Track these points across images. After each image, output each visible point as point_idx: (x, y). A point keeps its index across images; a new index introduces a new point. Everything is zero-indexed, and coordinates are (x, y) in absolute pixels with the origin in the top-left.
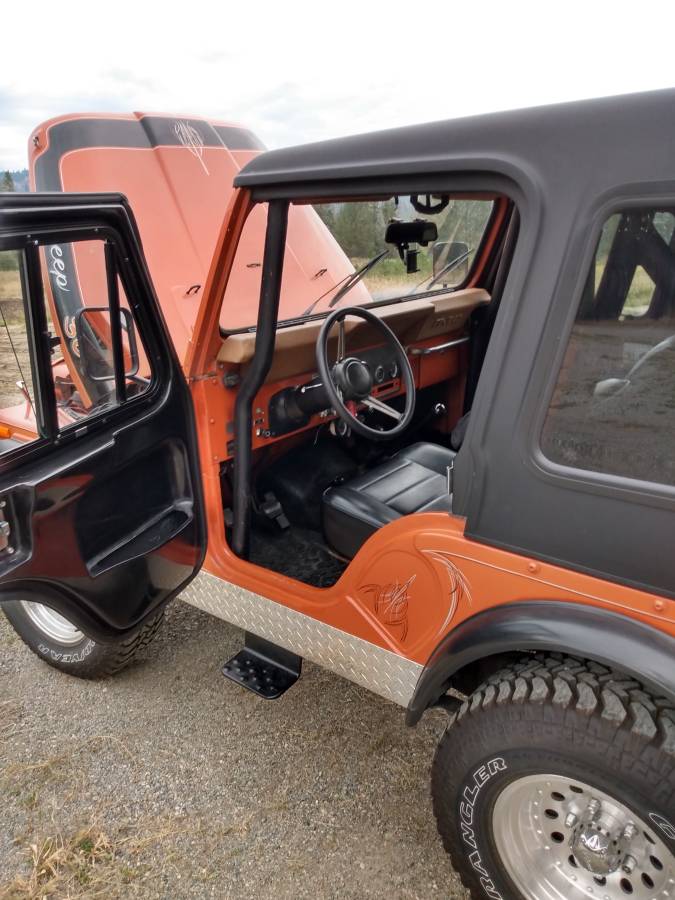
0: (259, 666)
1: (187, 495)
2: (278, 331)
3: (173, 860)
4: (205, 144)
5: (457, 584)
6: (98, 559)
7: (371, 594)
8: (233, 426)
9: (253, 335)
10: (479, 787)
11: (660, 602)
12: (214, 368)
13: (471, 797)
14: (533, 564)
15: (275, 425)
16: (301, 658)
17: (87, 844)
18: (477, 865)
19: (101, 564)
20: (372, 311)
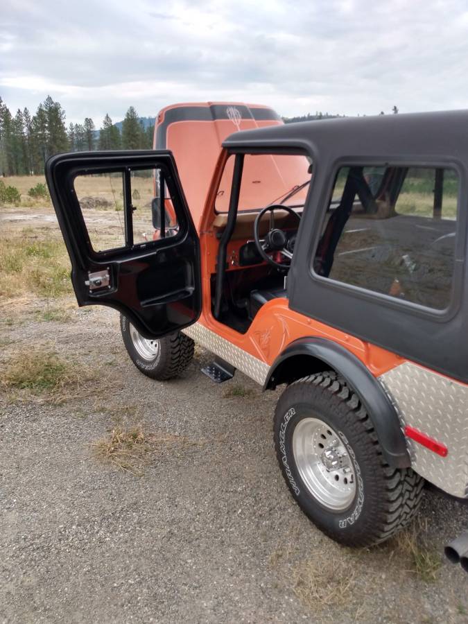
0: (217, 370)
1: (192, 285)
2: (238, 215)
3: (168, 449)
4: (243, 118)
5: (285, 330)
6: (147, 301)
7: (258, 336)
8: (218, 258)
9: (227, 215)
10: (286, 423)
11: (347, 336)
12: (212, 229)
13: (284, 428)
14: (309, 320)
15: (242, 260)
16: (235, 369)
17: (135, 436)
18: (285, 463)
19: (147, 304)
20: (293, 209)
